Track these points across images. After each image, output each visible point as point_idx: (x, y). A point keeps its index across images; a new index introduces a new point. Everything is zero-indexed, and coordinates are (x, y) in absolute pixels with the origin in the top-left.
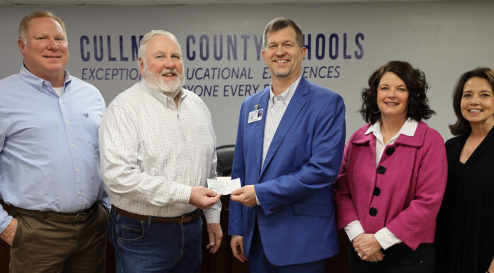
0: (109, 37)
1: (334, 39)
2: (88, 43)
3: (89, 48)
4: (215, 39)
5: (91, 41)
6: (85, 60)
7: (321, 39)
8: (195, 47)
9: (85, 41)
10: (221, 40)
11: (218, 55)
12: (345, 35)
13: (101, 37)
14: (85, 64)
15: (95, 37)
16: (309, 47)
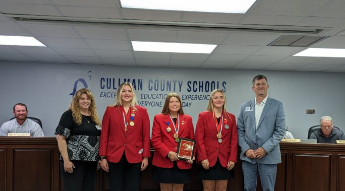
0: (114, 79)
1: (213, 84)
2: (104, 81)
3: (104, 83)
4: (161, 82)
5: (106, 80)
6: (102, 88)
7: (207, 84)
8: (152, 85)
9: (103, 80)
10: (164, 82)
11: (163, 89)
12: (218, 82)
13: (110, 79)
14: (102, 90)
15: (107, 79)
16: (202, 87)
